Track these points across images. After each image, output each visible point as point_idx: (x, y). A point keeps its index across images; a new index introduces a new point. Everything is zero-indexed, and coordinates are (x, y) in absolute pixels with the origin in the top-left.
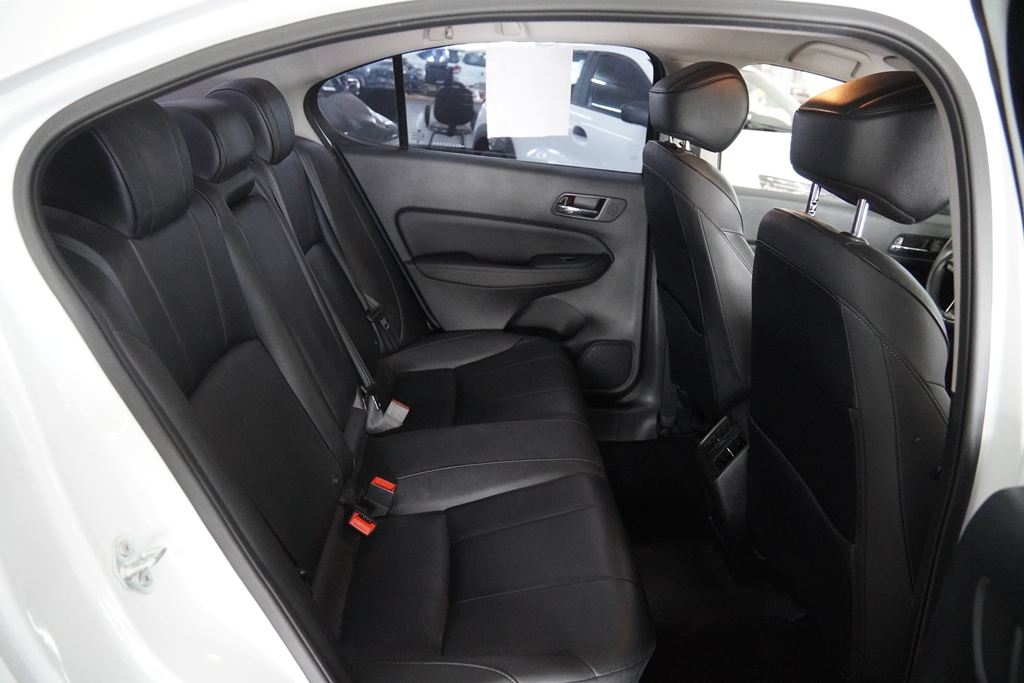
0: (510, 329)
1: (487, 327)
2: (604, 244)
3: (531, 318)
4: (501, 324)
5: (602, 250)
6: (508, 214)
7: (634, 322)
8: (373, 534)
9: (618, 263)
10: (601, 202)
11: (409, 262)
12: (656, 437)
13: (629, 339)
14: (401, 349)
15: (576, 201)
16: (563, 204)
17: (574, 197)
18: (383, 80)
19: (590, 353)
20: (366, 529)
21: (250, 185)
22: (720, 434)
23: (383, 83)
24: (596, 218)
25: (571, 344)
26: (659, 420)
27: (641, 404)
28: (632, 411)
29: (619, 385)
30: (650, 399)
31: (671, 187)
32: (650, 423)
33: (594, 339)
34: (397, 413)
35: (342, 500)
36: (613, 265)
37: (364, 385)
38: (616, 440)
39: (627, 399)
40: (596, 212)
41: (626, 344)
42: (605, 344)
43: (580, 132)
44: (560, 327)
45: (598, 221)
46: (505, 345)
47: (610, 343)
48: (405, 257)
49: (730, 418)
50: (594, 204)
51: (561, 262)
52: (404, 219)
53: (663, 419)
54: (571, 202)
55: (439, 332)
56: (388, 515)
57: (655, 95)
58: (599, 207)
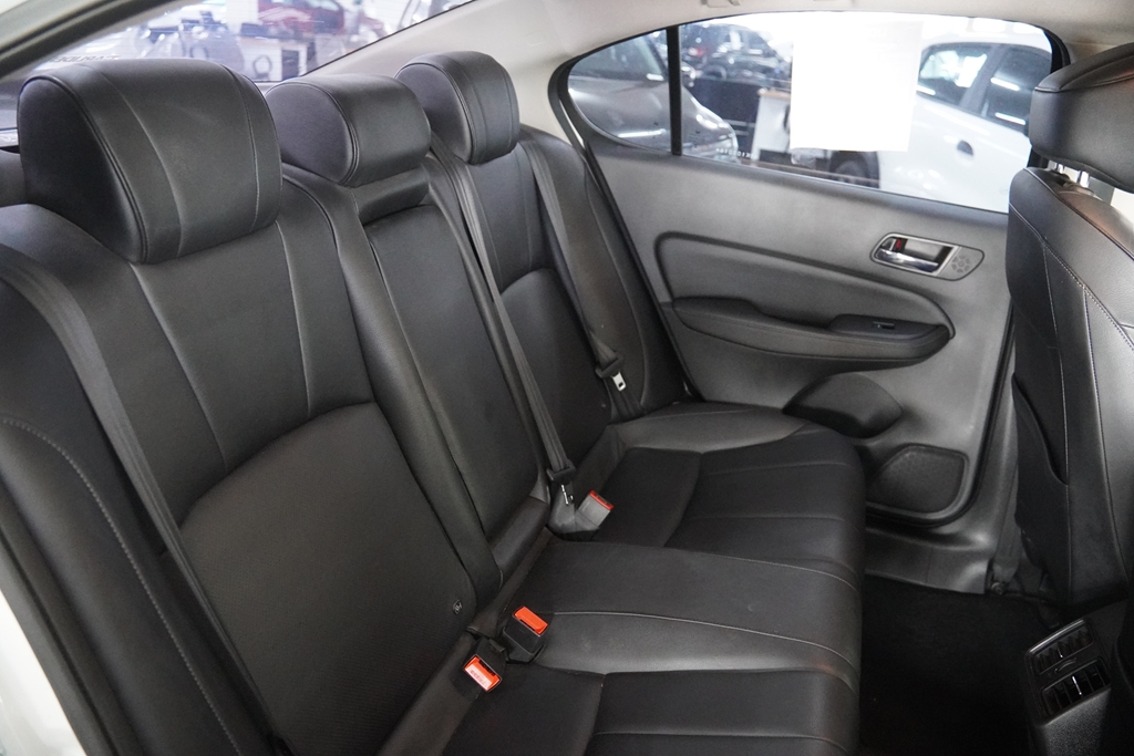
0: (792, 410)
1: (760, 402)
2: (943, 311)
3: (824, 398)
4: (780, 401)
5: (940, 319)
6: (808, 255)
7: (972, 427)
8: (494, 690)
9: (958, 342)
10: (946, 251)
11: (666, 304)
12: (981, 591)
13: (962, 449)
14: (639, 415)
15: (908, 246)
16: (887, 247)
17: (906, 240)
18: (748, 73)
19: (901, 459)
20: (486, 682)
21: (420, 192)
22: (1066, 646)
23: (748, 78)
24: (935, 274)
25: (873, 444)
26: (990, 568)
27: (966, 542)
28: (953, 549)
29: (937, 510)
30: (982, 538)
31: (1043, 245)
32: (978, 569)
33: (912, 441)
34: (596, 510)
35: (475, 628)
36: (952, 343)
37: (551, 468)
38: (922, 583)
39: (947, 530)
40: (936, 264)
41: (957, 456)
42: (925, 451)
43: (966, 148)
44: (864, 417)
45: (937, 277)
46: (779, 432)
47: (930, 449)
48: (663, 296)
49: (1088, 624)
50: (934, 252)
51: (873, 328)
52: (670, 246)
53: (998, 569)
54: (900, 246)
55: (697, 399)
56: (531, 662)
57: (1040, 95)
58: (940, 258)
